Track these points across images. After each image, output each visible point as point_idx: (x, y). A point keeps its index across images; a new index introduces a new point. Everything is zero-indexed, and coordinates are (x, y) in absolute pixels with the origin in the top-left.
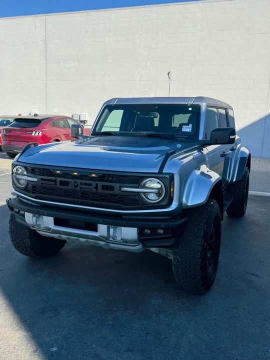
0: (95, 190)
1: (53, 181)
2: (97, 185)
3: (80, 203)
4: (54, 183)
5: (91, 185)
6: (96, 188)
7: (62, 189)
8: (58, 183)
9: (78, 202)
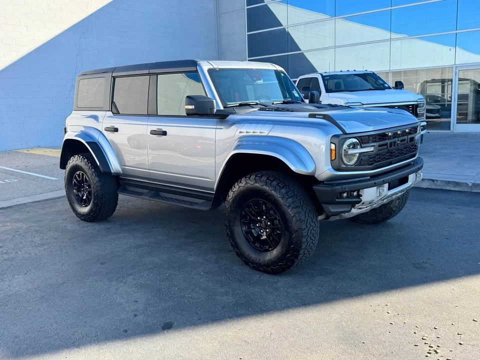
2: (408, 139)
6: (407, 142)
8: (389, 145)
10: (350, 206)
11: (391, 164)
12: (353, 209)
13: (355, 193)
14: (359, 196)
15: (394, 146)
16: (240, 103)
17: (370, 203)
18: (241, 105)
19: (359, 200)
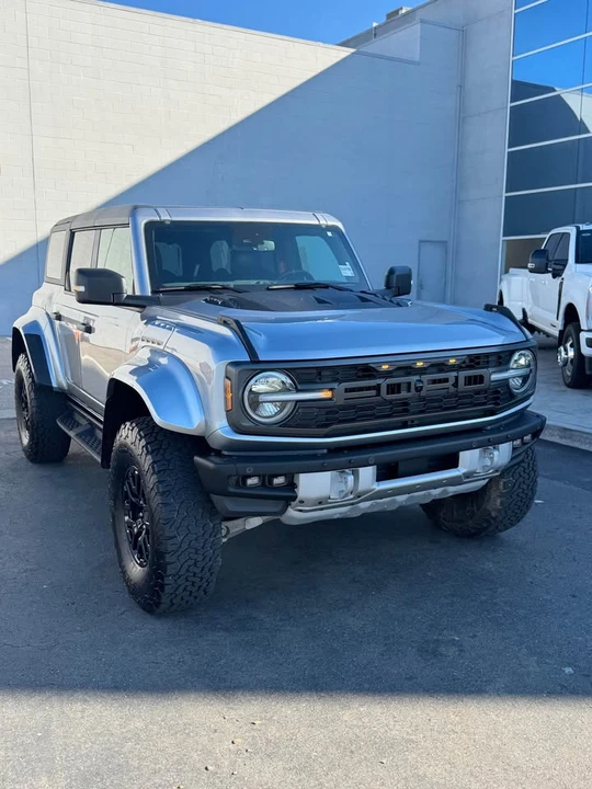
0: (452, 389)
1: (369, 388)
2: (457, 378)
3: (416, 422)
4: (374, 392)
5: (446, 380)
6: (456, 385)
7: (390, 402)
8: (384, 390)
9: (412, 421)
10: (282, 503)
11: (405, 425)
12: (290, 509)
13: (279, 481)
14: (292, 486)
15: (409, 390)
16: (187, 284)
17: (320, 503)
18: (189, 289)
19: (291, 494)
